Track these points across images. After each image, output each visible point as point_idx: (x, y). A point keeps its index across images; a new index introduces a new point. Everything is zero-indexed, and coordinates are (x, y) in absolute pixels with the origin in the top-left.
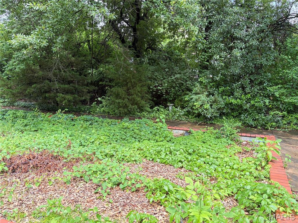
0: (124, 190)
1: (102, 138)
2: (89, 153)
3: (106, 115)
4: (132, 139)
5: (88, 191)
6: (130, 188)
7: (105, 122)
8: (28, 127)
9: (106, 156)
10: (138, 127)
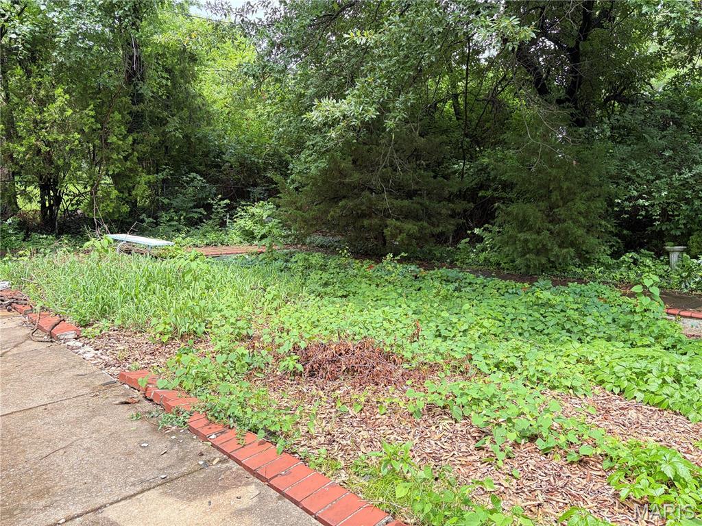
0: (547, 454)
1: (486, 323)
2: (458, 356)
3: (492, 269)
4: (560, 333)
5: (460, 441)
6: (562, 451)
7: (490, 286)
8: (331, 287)
9: (497, 366)
10: (577, 303)
